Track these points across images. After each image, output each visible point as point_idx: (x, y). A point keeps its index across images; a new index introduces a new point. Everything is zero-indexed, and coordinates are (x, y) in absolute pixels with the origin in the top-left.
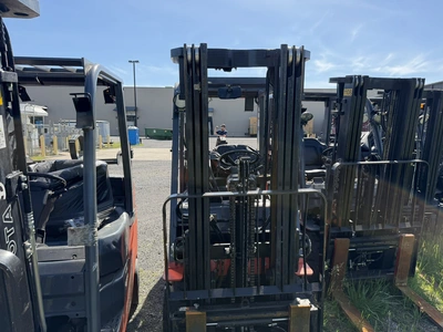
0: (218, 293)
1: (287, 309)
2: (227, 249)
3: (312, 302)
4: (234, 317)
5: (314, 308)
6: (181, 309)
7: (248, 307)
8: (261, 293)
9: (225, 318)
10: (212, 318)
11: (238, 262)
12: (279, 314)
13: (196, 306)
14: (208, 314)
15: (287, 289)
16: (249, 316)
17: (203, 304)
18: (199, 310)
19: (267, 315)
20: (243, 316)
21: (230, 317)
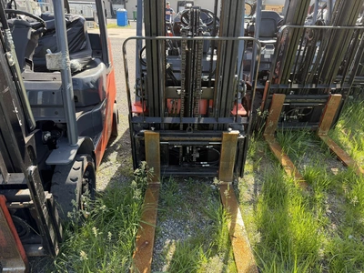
0: (169, 120)
1: (221, 136)
2: (179, 91)
3: (241, 132)
4: (181, 138)
5: (242, 137)
6: (142, 131)
7: (191, 133)
8: (201, 122)
9: (174, 138)
10: (164, 138)
11: (186, 99)
12: (214, 139)
13: (153, 128)
14: (161, 135)
15: (222, 120)
16: (192, 138)
17: (158, 127)
18: (155, 130)
19: (206, 139)
20: (188, 138)
21: (177, 138)
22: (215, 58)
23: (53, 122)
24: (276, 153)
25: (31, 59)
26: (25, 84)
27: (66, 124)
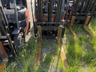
0: (44, 23)
1: (58, 27)
2: (47, 15)
3: (63, 26)
4: (47, 28)
5: (63, 27)
6: (37, 26)
7: (50, 26)
8: (53, 23)
9: (45, 28)
10: (43, 28)
11: (48, 17)
12: (56, 28)
13: (40, 25)
14: (42, 27)
15: (58, 23)
16: (50, 28)
17: (41, 25)
18: (40, 26)
19: (54, 28)
20: (49, 28)
21: (46, 28)
22: (56, 6)
23: (13, 23)
24: (72, 32)
25: (6, 6)
26: (5, 13)
27: (16, 24)
